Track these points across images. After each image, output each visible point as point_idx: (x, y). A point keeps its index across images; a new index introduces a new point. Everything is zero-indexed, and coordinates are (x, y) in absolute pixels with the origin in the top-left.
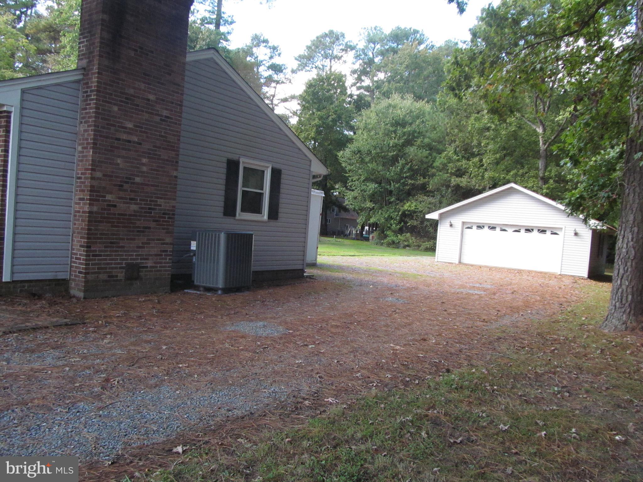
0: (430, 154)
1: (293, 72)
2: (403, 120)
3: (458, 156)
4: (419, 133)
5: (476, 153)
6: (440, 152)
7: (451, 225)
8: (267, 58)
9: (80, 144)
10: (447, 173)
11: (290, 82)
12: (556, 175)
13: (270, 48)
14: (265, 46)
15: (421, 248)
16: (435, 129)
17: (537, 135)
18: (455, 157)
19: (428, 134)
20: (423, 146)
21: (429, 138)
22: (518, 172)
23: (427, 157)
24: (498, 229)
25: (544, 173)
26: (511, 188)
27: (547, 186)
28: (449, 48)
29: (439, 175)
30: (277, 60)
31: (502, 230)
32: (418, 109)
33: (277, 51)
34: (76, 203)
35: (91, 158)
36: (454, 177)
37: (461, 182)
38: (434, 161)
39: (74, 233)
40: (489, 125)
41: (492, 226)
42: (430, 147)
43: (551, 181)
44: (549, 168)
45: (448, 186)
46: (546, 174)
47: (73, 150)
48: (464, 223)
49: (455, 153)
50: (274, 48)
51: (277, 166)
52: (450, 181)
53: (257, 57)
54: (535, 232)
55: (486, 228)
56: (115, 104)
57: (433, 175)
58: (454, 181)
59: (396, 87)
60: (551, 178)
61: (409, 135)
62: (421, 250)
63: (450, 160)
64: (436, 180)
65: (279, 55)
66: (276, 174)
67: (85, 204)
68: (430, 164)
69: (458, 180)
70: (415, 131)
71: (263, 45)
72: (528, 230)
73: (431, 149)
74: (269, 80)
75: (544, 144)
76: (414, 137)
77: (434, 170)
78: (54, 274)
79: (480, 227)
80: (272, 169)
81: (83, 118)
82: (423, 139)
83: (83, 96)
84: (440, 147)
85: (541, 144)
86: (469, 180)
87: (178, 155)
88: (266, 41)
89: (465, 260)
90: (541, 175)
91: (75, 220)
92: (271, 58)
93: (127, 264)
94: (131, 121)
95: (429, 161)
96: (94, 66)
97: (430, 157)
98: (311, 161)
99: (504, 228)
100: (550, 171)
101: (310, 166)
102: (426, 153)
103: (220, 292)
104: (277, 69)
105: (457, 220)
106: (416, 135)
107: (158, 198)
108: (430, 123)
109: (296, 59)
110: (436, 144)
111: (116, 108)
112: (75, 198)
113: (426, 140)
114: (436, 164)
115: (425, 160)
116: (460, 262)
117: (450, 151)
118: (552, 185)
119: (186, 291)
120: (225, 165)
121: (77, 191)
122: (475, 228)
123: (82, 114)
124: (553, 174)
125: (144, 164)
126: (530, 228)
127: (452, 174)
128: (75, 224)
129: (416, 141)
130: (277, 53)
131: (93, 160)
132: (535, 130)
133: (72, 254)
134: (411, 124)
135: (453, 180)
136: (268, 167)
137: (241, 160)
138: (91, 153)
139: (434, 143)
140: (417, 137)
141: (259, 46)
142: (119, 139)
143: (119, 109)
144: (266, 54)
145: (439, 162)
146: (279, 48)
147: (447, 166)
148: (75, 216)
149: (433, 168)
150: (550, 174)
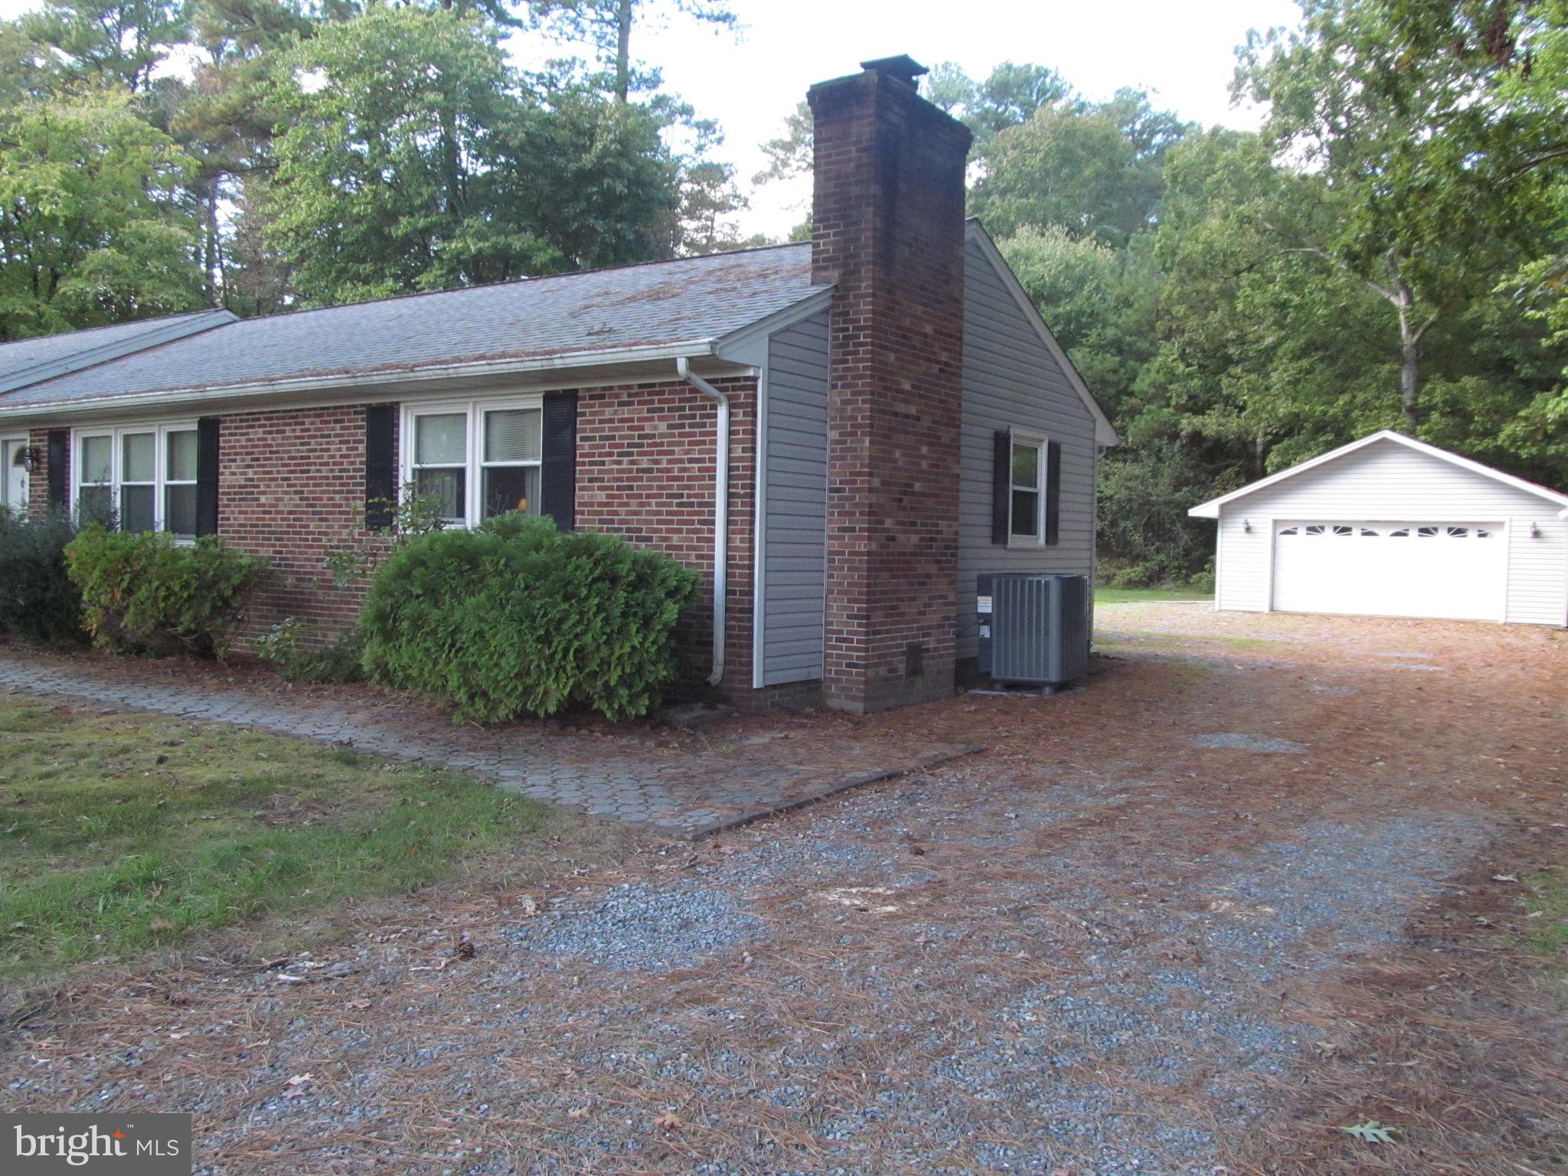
0: (1122, 364)
1: (757, 180)
2: (1053, 285)
3: (1189, 365)
4: (1091, 315)
5: (1236, 357)
6: (1144, 357)
7: (1248, 530)
8: (690, 150)
9: (833, 428)
10: (1168, 405)
11: (745, 205)
12: (1445, 402)
13: (698, 125)
14: (687, 123)
15: (1115, 582)
16: (1128, 304)
17: (1393, 311)
18: (1181, 367)
19: (1112, 318)
20: (1102, 347)
21: (1117, 326)
22: (1354, 397)
23: (1115, 371)
24: (1356, 532)
25: (1415, 399)
26: (1384, 440)
27: (1425, 427)
28: (1128, 107)
29: (1150, 412)
30: (713, 155)
31: (1365, 534)
32: (1081, 259)
33: (714, 132)
34: (831, 538)
35: (866, 453)
36: (1187, 414)
37: (1204, 425)
38: (1132, 379)
39: (830, 592)
40: (1285, 296)
41: (1342, 525)
42: (1118, 347)
43: (1435, 416)
44: (1428, 386)
45: (1174, 436)
46: (1421, 400)
47: (822, 438)
48: (1276, 522)
49: (1183, 356)
50: (707, 127)
51: (1058, 438)
52: (1176, 425)
53: (668, 151)
54: (1442, 535)
55: (1329, 531)
56: (892, 350)
57: (1134, 412)
58: (1188, 423)
59: (1018, 209)
60: (1434, 408)
61: (1069, 323)
62: (1115, 587)
63: (1172, 377)
64: (1143, 423)
65: (720, 141)
66: (1054, 451)
67: (856, 538)
68: (1122, 387)
69: (1197, 420)
70: (1080, 313)
71: (679, 119)
72: (1426, 531)
73: (1120, 352)
74: (700, 202)
75: (1412, 331)
76: (1081, 326)
77: (1134, 401)
78: (806, 670)
79: (1314, 529)
80: (1050, 444)
81: (839, 378)
82: (1103, 328)
83: (836, 338)
84: (1143, 345)
85: (1404, 332)
86: (1223, 420)
87: (959, 434)
88: (687, 111)
89: (1283, 605)
90: (1409, 403)
91: (830, 568)
92: (700, 149)
93: (909, 645)
94: (908, 378)
95: (1120, 380)
96: (861, 281)
97: (1123, 371)
98: (1094, 421)
99: (1370, 529)
100: (1430, 393)
101: (1094, 431)
102: (1113, 360)
103: (1047, 690)
104: (713, 174)
105: (1262, 518)
106: (1084, 320)
107: (939, 518)
108: (1117, 291)
109: (765, 150)
110: (1134, 338)
111: (892, 357)
112: (830, 528)
113: (1111, 333)
114: (1141, 385)
115: (1111, 377)
116: (1272, 610)
117: (1168, 353)
118: (1437, 424)
119: (973, 692)
120: (990, 444)
121: (832, 514)
122: (1302, 531)
123: (836, 370)
124: (1437, 399)
125: (923, 457)
126: (1428, 526)
127: (1182, 409)
128: (831, 576)
129: (1086, 336)
130: (713, 137)
131: (871, 458)
132: (1386, 303)
133: (827, 632)
134: (1070, 295)
135: (1184, 422)
136: (1041, 441)
137: (1011, 432)
138: (867, 443)
139: (1128, 339)
140: (1089, 326)
141: (672, 123)
142: (895, 414)
143: (897, 359)
144: (687, 141)
145: (1148, 381)
146: (717, 127)
147: (1166, 390)
148: (832, 561)
149: (1131, 394)
150: (1430, 401)
